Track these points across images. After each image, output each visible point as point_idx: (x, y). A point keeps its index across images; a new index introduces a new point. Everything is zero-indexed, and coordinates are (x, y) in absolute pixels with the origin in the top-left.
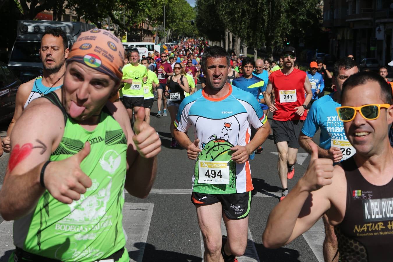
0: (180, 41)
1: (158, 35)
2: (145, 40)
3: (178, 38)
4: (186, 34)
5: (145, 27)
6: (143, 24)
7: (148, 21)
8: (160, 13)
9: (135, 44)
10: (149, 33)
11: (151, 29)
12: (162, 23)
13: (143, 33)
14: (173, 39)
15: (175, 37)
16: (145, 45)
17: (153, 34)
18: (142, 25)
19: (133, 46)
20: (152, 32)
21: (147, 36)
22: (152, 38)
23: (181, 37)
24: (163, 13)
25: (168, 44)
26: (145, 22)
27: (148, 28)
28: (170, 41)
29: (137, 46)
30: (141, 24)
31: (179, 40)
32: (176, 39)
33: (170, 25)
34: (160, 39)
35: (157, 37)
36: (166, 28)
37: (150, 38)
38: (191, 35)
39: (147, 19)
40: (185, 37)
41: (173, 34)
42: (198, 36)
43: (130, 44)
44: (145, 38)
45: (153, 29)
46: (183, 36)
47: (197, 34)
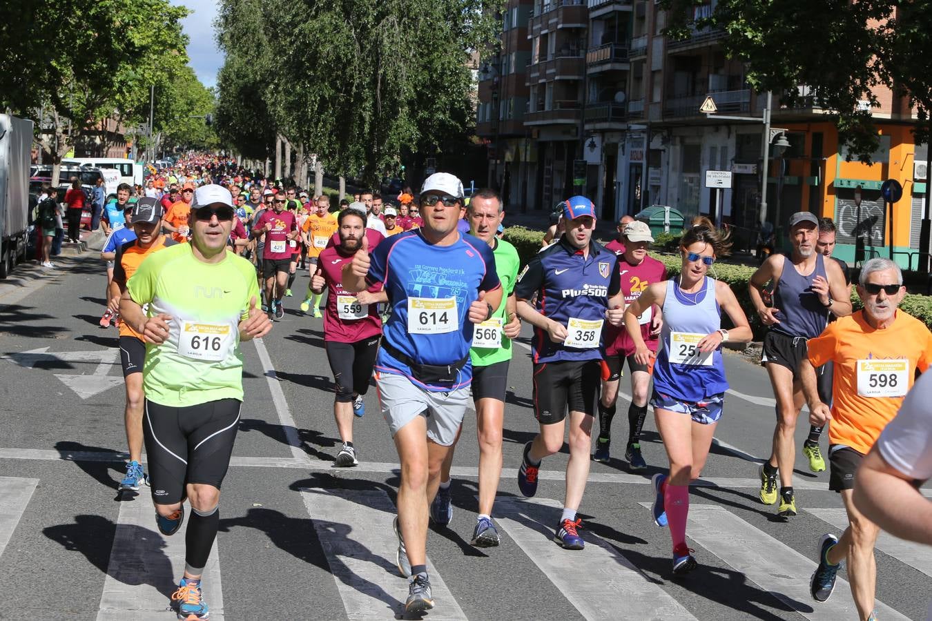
0: (178, 157)
1: (137, 145)
2: (109, 153)
3: (174, 151)
4: (190, 143)
5: (111, 127)
6: (108, 119)
7: (118, 115)
8: (142, 99)
9: (94, 161)
10: (119, 139)
11: (122, 131)
12: (148, 119)
13: (106, 140)
14: (164, 153)
15: (168, 149)
16: (115, 164)
17: (126, 142)
18: (104, 123)
19: (89, 165)
20: (126, 139)
21: (113, 145)
22: (124, 150)
23: (180, 150)
24: (149, 97)
25: (158, 162)
26: (112, 116)
27: (118, 129)
28: (160, 156)
29: (97, 165)
30: (102, 121)
31: (177, 155)
32: (169, 154)
33: (163, 123)
34: (140, 152)
35: (135, 147)
36: (154, 130)
37: (119, 150)
38: (201, 146)
39: (116, 111)
40: (189, 149)
41: (165, 142)
42: (215, 147)
43: (83, 161)
44: (110, 150)
45: (127, 131)
46: (185, 147)
47: (213, 144)
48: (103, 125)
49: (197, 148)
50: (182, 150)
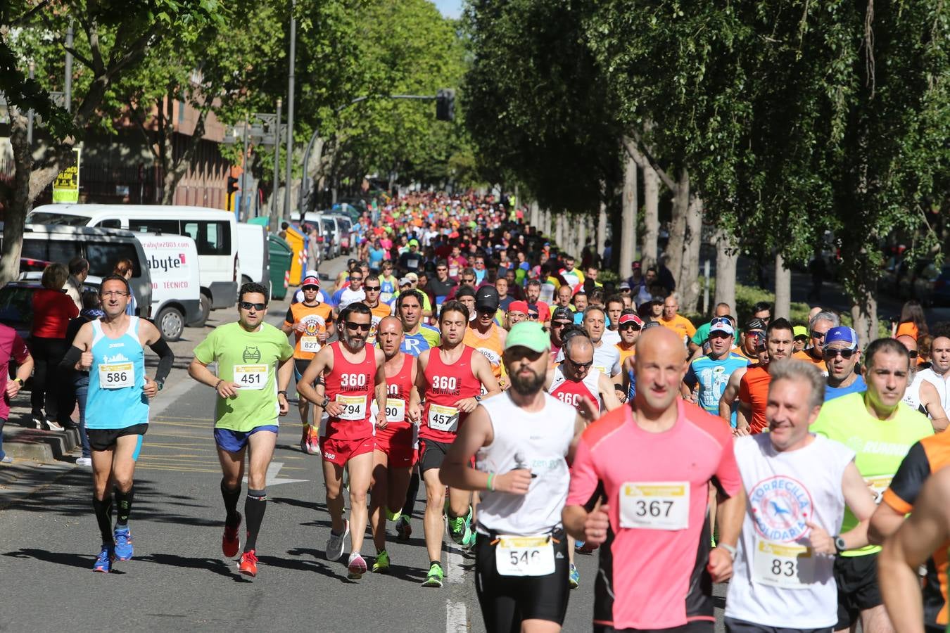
1: (257, 171)
2: (182, 193)
3: (366, 185)
4: (408, 165)
5: (184, 120)
6: (176, 103)
7: (202, 91)
8: (266, 48)
9: (125, 213)
11: (214, 131)
12: (279, 102)
13: (169, 154)
14: (334, 193)
15: (347, 181)
16: (184, 223)
17: (228, 163)
18: (165, 111)
19: (115, 223)
20: (225, 154)
21: (193, 169)
22: (221, 184)
23: (381, 184)
24: (284, 44)
25: (310, 217)
26: (186, 94)
27: (200, 128)
28: (319, 201)
29: (135, 225)
30: (160, 105)
32: (352, 195)
34: (265, 191)
35: (249, 176)
36: (297, 128)
37: (209, 184)
38: (438, 174)
39: (197, 78)
40: (405, 182)
41: (337, 161)
42: (473, 178)
43: (98, 213)
44: (183, 182)
45: (229, 134)
46: (394, 177)
47: (470, 168)
48: (161, 116)
49: (428, 179)
50: (385, 185)
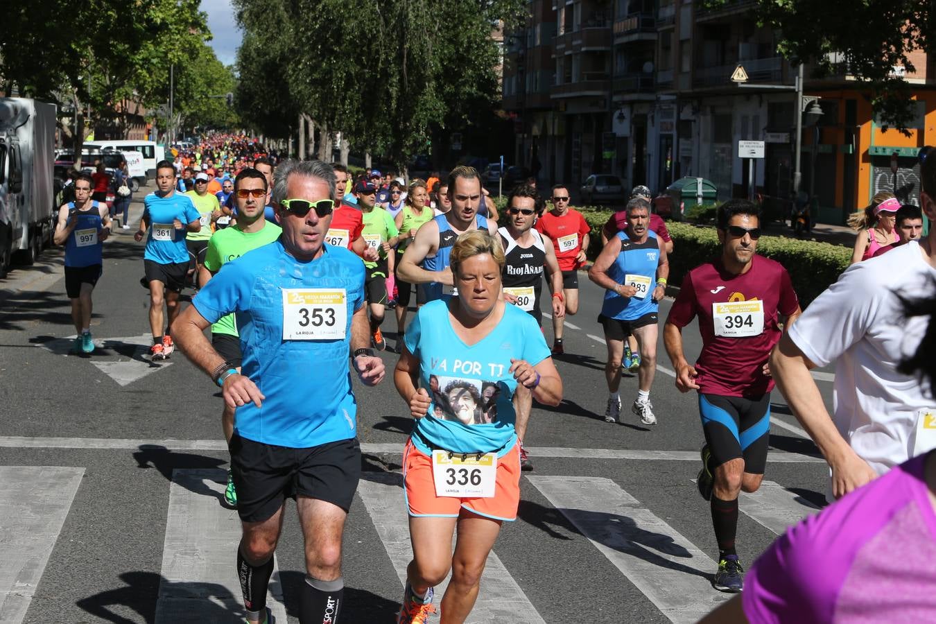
0: (199, 137)
1: (157, 126)
2: (129, 136)
3: (194, 131)
4: (211, 123)
5: (131, 108)
6: (127, 101)
7: (138, 97)
8: (162, 80)
9: (114, 144)
10: (138, 120)
11: (142, 112)
12: (168, 100)
13: (126, 121)
14: (184, 134)
15: (188, 129)
16: (137, 147)
17: (145, 124)
18: (124, 105)
19: (111, 148)
20: (145, 120)
21: (133, 127)
22: (144, 132)
23: (201, 130)
24: (169, 79)
25: (179, 143)
26: (131, 98)
27: (137, 111)
28: (180, 138)
29: (118, 148)
30: (122, 102)
31: (198, 135)
32: (190, 134)
33: (183, 104)
34: (160, 133)
35: (155, 129)
36: (174, 111)
37: (139, 132)
38: (222, 126)
39: (135, 93)
40: (209, 129)
41: (185, 122)
42: (235, 127)
43: (104, 144)
44: (130, 132)
45: (147, 113)
46: (205, 128)
47: (233, 124)
48: (122, 107)
49: (217, 128)
